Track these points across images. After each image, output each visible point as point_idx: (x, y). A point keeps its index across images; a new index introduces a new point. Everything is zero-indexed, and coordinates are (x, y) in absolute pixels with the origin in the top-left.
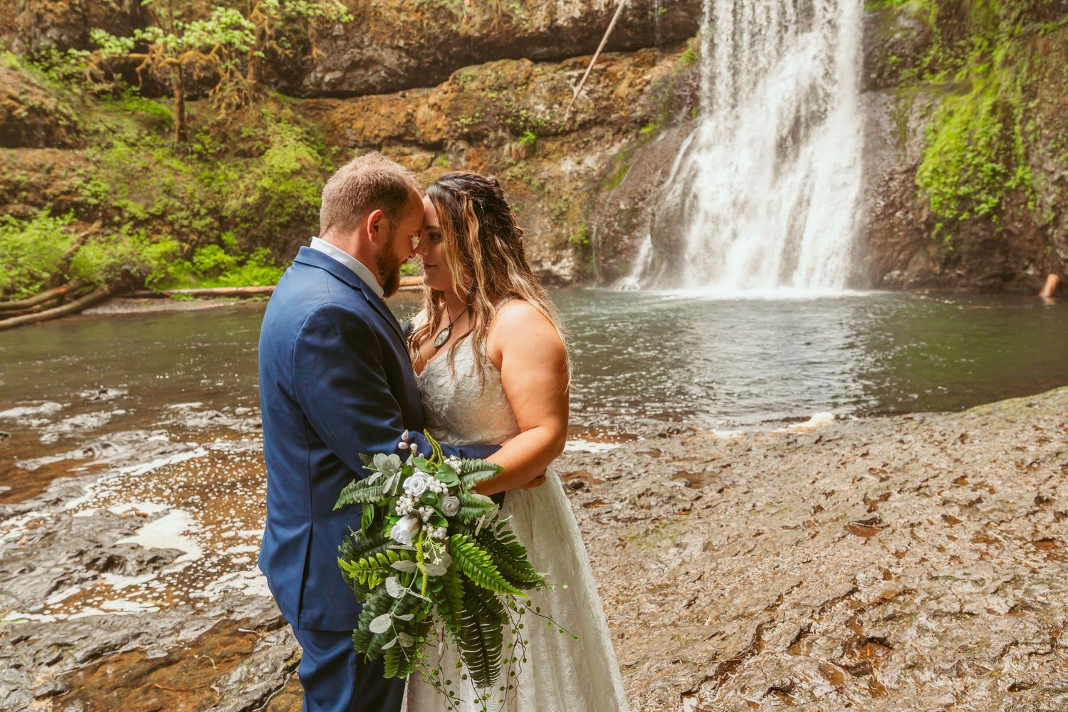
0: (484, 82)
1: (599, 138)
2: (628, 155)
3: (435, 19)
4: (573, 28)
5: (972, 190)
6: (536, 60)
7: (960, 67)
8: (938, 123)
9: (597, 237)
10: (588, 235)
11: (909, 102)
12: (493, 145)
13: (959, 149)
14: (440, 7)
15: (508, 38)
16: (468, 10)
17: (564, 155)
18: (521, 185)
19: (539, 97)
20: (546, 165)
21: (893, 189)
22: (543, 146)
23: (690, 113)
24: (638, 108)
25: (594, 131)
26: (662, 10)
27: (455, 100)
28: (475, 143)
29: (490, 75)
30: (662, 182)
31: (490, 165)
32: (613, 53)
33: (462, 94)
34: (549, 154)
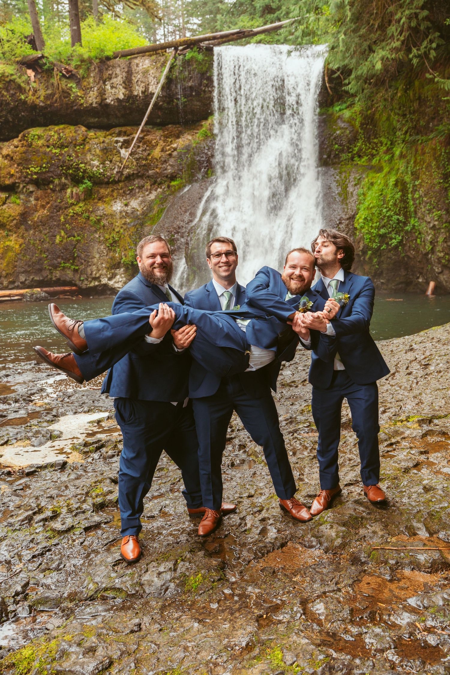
0: (48, 141)
1: (141, 187)
2: (163, 200)
3: (7, 90)
4: (118, 106)
5: (387, 231)
6: (89, 127)
7: (375, 155)
8: (365, 190)
11: (348, 175)
13: (378, 206)
14: (11, 80)
15: (67, 109)
16: (34, 85)
17: (115, 199)
18: (81, 220)
19: (94, 155)
20: (101, 206)
22: (98, 191)
23: (206, 173)
24: (169, 167)
25: (137, 182)
26: (184, 100)
27: (24, 153)
28: (42, 187)
29: (53, 136)
30: (191, 221)
31: (55, 204)
32: (148, 127)
33: (30, 149)
34: (102, 197)
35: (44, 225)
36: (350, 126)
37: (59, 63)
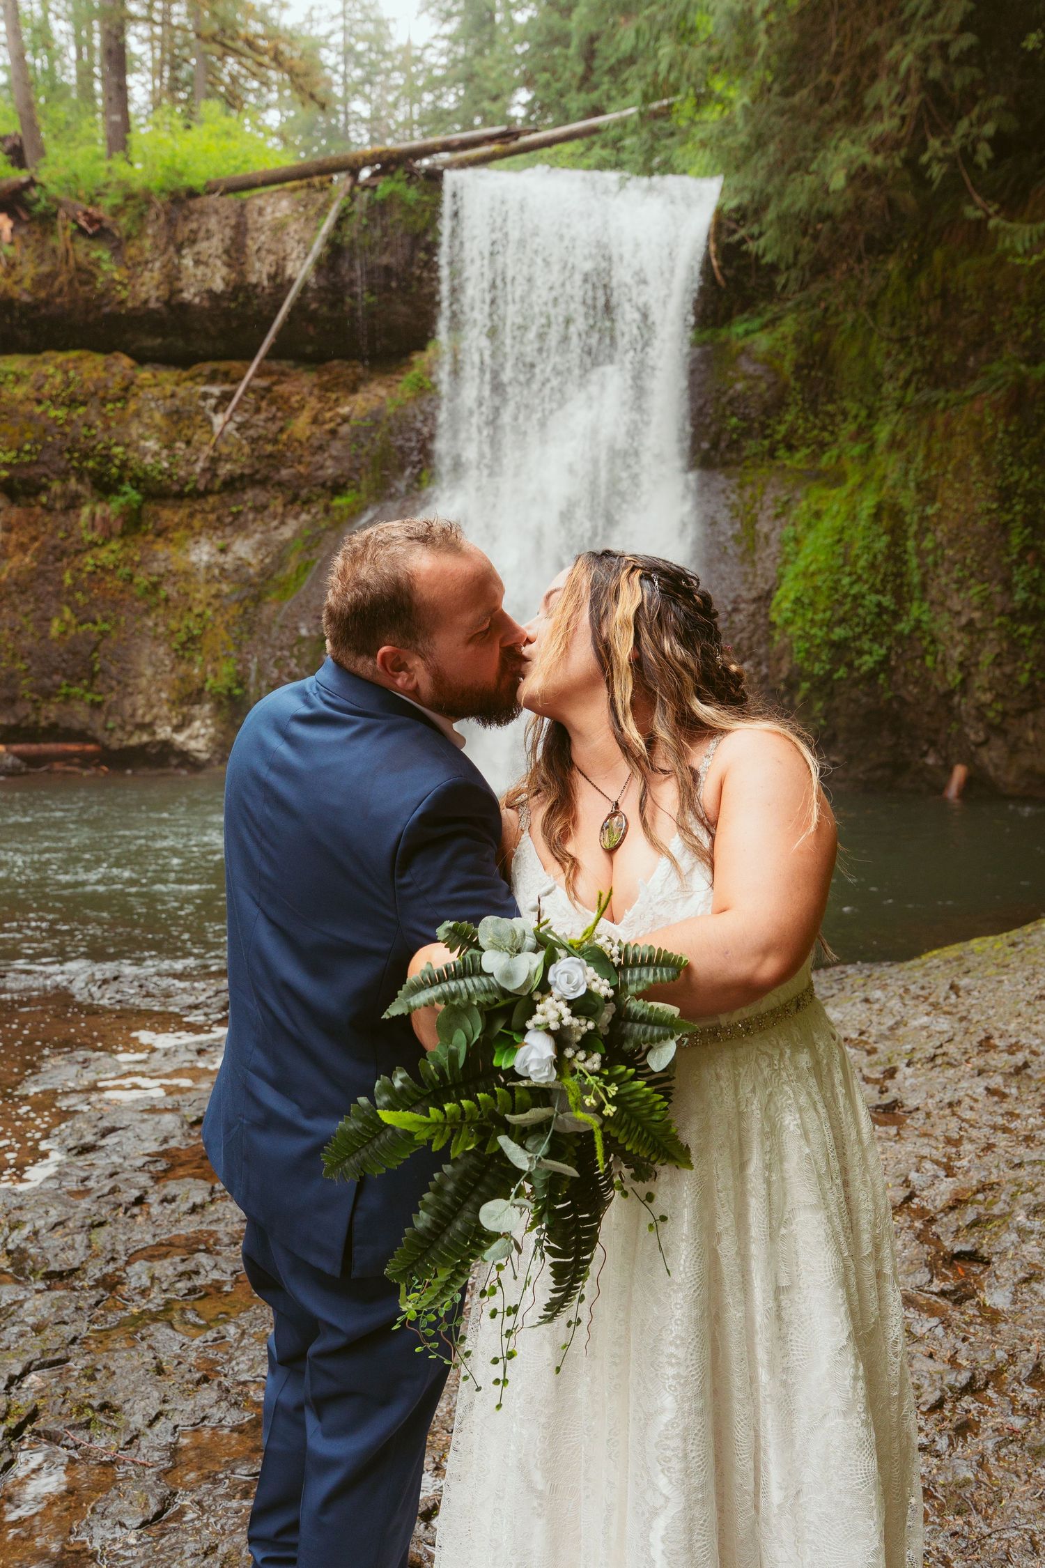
0: (39, 388)
1: (260, 509)
2: (311, 541)
4: (211, 309)
5: (851, 634)
6: (141, 359)
7: (827, 444)
8: (799, 528)
9: (258, 683)
10: (241, 680)
11: (758, 491)
12: (58, 505)
13: (830, 569)
15: (88, 312)
16: (9, 251)
17: (195, 534)
18: (114, 582)
19: (147, 426)
20: (161, 550)
21: (739, 626)
22: (156, 514)
23: (417, 479)
24: (329, 463)
25: (251, 496)
26: (368, 299)
28: (23, 499)
29: (53, 376)
31: (53, 542)
32: (274, 362)
34: (166, 529)
35: (22, 593)
36: (768, 371)
37: (72, 200)
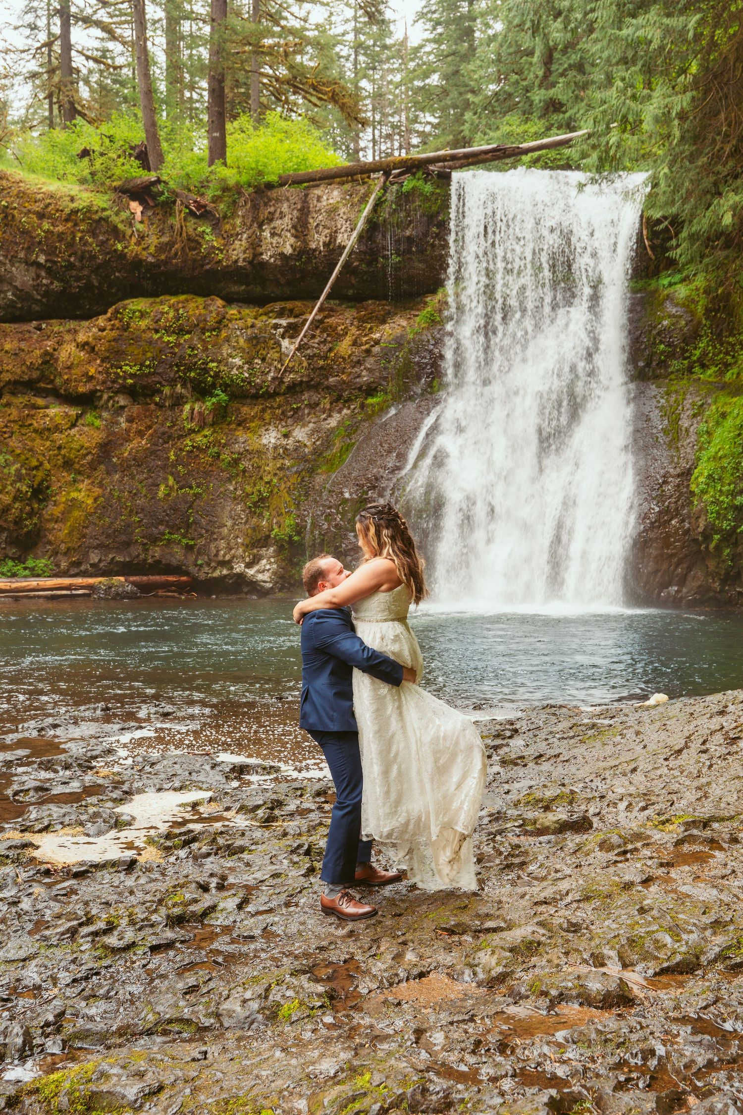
0: (158, 321)
1: (313, 406)
2: (351, 429)
3: (94, 235)
4: (282, 266)
6: (229, 300)
7: (731, 365)
8: (711, 425)
9: (312, 532)
10: (299, 530)
11: (680, 398)
12: (167, 404)
13: (733, 455)
14: (101, 218)
15: (194, 269)
16: (140, 227)
17: (266, 424)
18: (205, 459)
19: (234, 348)
20: (242, 436)
21: (668, 494)
22: (238, 410)
23: (430, 385)
24: (364, 373)
25: (307, 396)
26: (395, 259)
27: (115, 340)
28: (141, 399)
29: (167, 313)
30: (399, 468)
31: (162, 429)
32: (332, 302)
33: (126, 334)
34: (245, 420)
35: (139, 466)
36: (687, 312)
37: (186, 192)
